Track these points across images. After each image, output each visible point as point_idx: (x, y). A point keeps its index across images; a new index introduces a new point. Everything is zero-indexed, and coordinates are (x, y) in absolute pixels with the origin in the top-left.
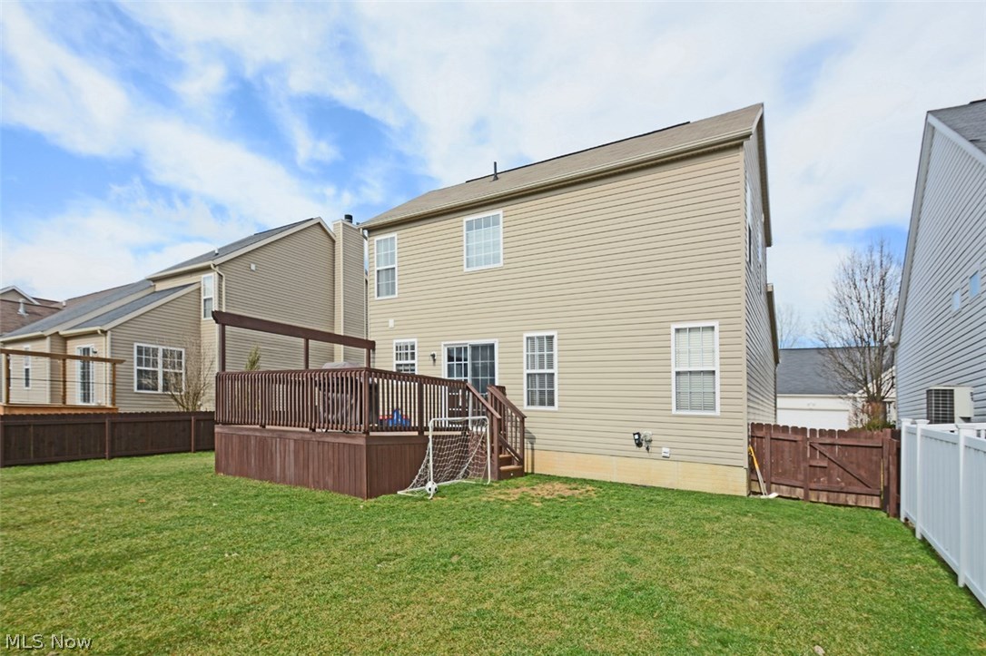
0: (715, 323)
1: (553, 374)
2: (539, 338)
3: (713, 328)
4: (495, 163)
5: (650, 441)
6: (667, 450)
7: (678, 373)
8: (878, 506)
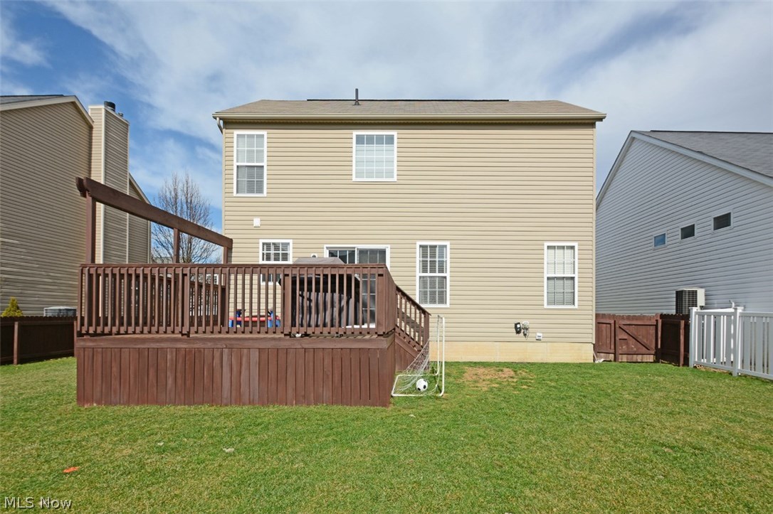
0: (575, 244)
1: (445, 277)
2: (431, 247)
3: (572, 248)
4: (357, 90)
5: (527, 329)
6: (541, 335)
7: (548, 278)
8: (652, 361)
